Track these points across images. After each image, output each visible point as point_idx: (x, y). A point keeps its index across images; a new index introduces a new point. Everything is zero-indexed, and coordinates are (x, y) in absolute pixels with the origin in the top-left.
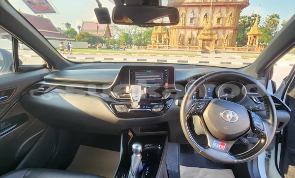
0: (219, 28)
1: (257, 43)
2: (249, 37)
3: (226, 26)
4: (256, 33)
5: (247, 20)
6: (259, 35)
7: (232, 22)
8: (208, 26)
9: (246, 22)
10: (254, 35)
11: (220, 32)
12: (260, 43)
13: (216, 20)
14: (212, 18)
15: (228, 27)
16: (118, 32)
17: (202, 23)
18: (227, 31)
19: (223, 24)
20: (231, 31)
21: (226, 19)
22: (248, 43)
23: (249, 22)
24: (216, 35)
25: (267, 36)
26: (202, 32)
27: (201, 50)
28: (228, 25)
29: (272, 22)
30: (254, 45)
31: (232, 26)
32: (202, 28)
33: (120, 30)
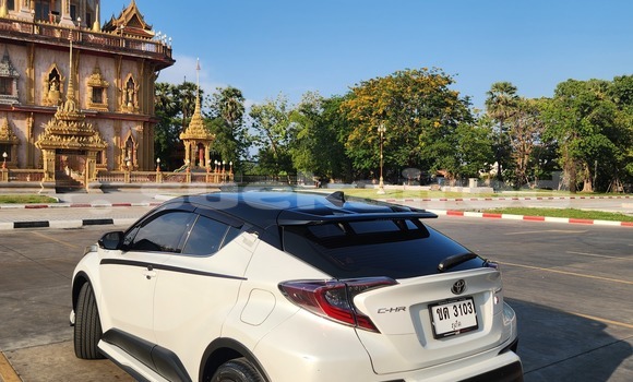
0: (100, 116)
1: (208, 161)
2: (187, 144)
3: (122, 111)
4: (201, 136)
5: (171, 95)
6: (208, 140)
7: (136, 102)
8: (68, 108)
9: (169, 102)
10: (197, 140)
11: (107, 128)
12: (216, 162)
13: (88, 94)
14: (76, 86)
15: (126, 115)
17: (45, 96)
18: (125, 126)
19: (112, 106)
20: (138, 128)
21: (119, 92)
22: (187, 161)
23: (176, 100)
24: (97, 137)
25: (226, 142)
26: (49, 126)
27: (53, 182)
28: (125, 108)
29: (230, 107)
30: (201, 164)
31: (137, 113)
32: (48, 114)
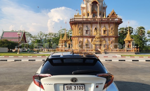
0: (105, 37)
1: (131, 46)
2: (126, 42)
3: (110, 35)
4: (129, 40)
5: (125, 30)
6: (131, 40)
7: (113, 33)
8: (97, 36)
9: (124, 32)
10: (128, 41)
11: (107, 39)
12: (133, 46)
13: (103, 32)
14: (100, 31)
15: (111, 36)
16: (32, 39)
17: (94, 33)
18: (111, 38)
19: (108, 34)
20: (114, 39)
21: (109, 31)
22: (126, 46)
23: (126, 31)
24: (104, 42)
25: (139, 41)
26: (94, 39)
27: (95, 52)
28: (111, 34)
29: (141, 32)
31: (114, 35)
32: (94, 37)
33: (33, 38)
